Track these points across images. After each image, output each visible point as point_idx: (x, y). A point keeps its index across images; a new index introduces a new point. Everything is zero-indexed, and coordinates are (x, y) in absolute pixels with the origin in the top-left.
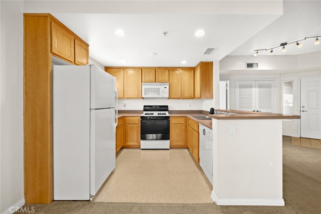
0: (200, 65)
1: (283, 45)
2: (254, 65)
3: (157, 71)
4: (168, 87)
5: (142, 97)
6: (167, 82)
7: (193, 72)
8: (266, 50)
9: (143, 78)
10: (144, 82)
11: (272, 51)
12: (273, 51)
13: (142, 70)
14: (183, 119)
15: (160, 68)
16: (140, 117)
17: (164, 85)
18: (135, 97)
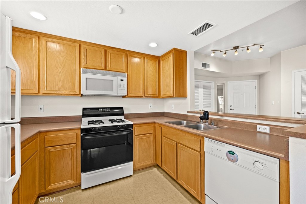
0: (173, 53)
1: (236, 48)
2: (207, 66)
3: (109, 52)
4: (125, 79)
5: (82, 93)
6: (124, 72)
7: (157, 62)
8: (220, 52)
9: (83, 61)
10: (84, 68)
11: (225, 53)
12: (227, 53)
13: (80, 46)
14: (151, 126)
15: (114, 50)
16: (80, 131)
17: (119, 76)
18: (67, 93)
